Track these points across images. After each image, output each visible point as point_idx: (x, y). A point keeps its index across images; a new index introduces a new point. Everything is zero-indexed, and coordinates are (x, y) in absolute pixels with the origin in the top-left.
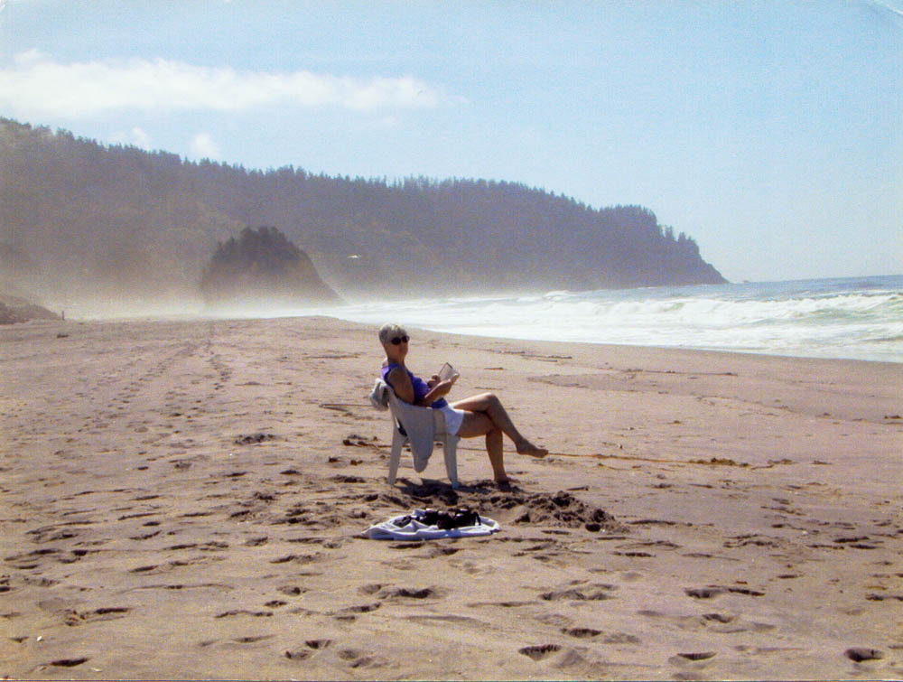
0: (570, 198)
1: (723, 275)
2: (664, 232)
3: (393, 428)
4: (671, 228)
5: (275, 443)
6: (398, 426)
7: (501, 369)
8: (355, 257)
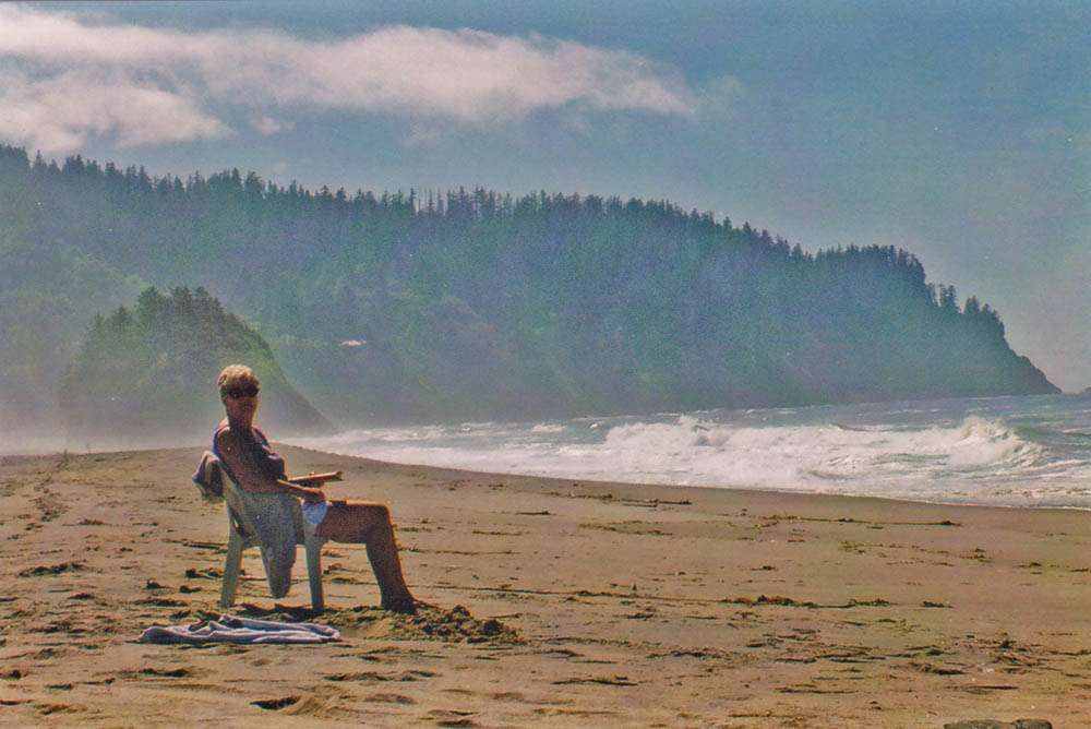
0: (760, 231)
1: (1048, 378)
2: (938, 298)
3: (229, 529)
4: (952, 288)
5: (80, 573)
6: (237, 525)
7: (546, 513)
8: (355, 343)
